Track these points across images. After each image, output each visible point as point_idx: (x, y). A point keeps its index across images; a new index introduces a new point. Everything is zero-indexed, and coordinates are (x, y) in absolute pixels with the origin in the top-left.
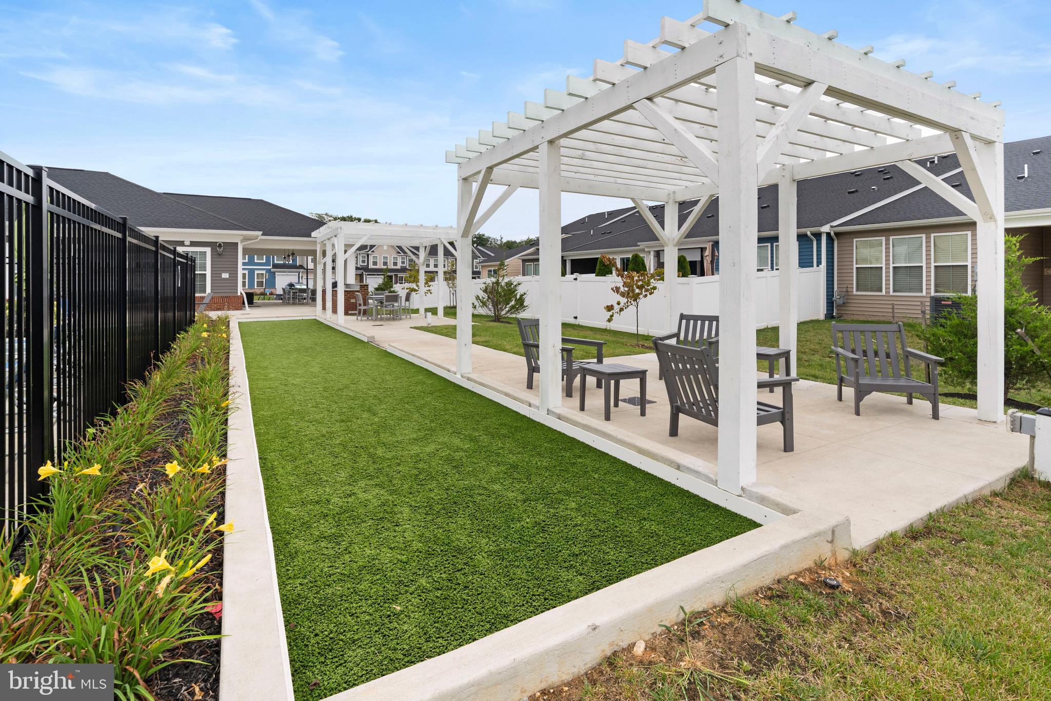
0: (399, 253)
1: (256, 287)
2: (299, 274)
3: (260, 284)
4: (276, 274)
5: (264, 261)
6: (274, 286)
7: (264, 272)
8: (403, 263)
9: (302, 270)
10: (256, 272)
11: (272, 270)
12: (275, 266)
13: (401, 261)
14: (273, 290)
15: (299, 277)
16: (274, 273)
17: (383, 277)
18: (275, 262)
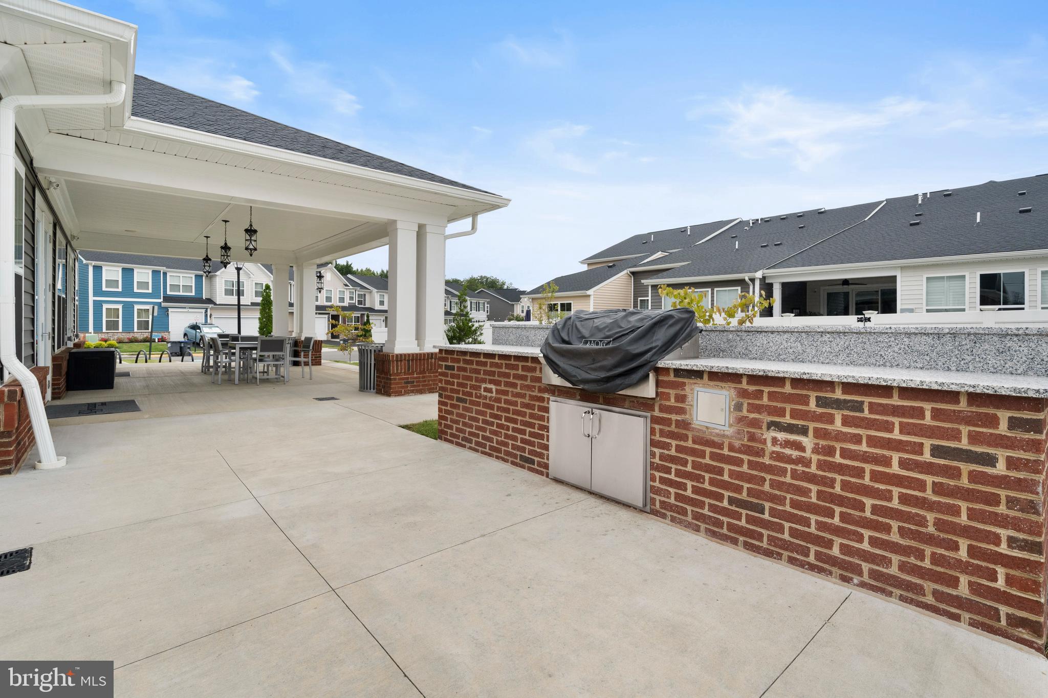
0: (346, 285)
1: (136, 330)
2: (206, 311)
3: (143, 325)
4: (170, 310)
5: (150, 291)
6: (166, 328)
7: (149, 307)
8: (351, 298)
9: (211, 306)
10: (136, 307)
11: (164, 305)
12: (168, 299)
13: (348, 296)
14: (165, 335)
15: (206, 316)
16: (167, 309)
17: (327, 316)
18: (169, 293)
